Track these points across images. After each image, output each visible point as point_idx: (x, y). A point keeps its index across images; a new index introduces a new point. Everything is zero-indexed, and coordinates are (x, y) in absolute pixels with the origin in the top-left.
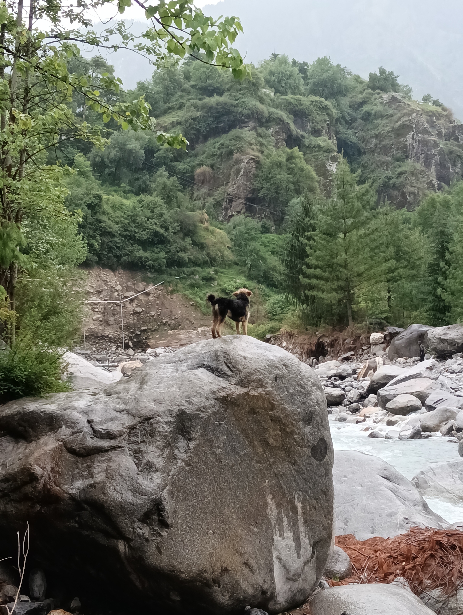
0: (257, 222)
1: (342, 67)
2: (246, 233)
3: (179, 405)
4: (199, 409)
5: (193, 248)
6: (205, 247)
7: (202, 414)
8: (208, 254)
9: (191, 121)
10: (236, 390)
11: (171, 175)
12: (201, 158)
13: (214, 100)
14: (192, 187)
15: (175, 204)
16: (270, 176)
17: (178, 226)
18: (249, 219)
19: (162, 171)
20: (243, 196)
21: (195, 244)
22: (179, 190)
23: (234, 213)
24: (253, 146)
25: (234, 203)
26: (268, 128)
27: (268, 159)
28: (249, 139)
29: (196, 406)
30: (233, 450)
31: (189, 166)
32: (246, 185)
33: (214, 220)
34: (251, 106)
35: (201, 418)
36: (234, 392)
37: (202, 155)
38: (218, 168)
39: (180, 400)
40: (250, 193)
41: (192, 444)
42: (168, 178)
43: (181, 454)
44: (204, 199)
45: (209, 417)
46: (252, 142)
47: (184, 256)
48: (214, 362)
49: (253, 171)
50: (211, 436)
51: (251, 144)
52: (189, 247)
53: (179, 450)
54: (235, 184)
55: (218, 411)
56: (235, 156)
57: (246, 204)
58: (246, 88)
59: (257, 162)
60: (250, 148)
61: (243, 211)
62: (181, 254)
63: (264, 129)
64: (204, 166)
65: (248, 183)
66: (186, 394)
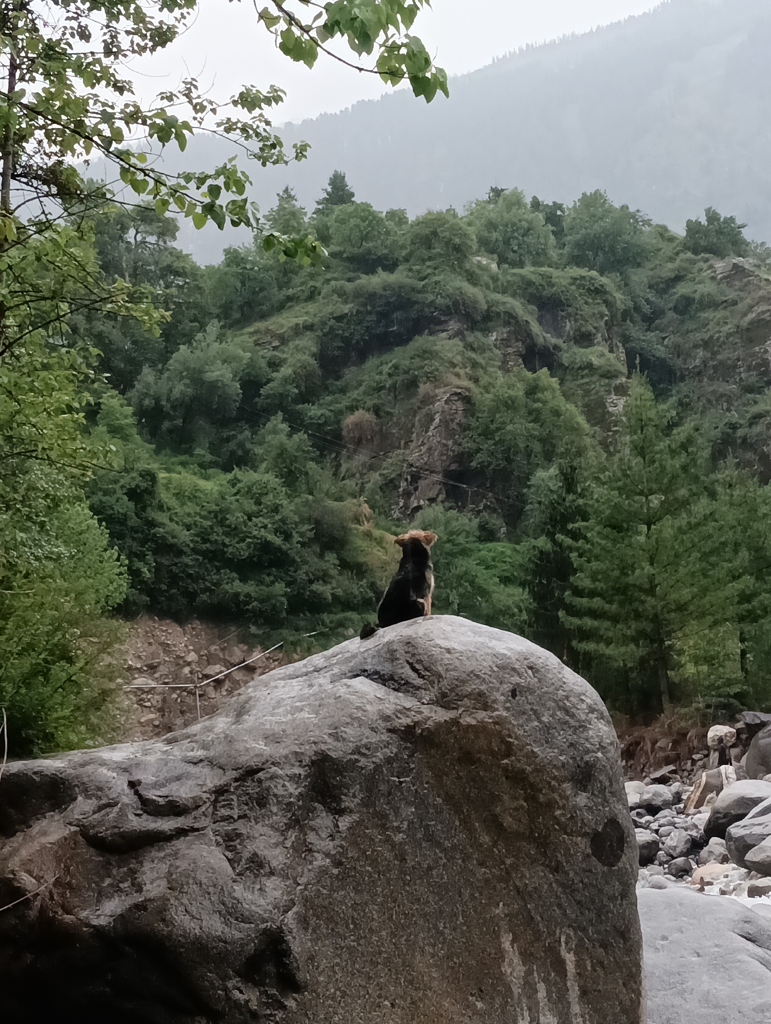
0: (470, 520)
1: (632, 209)
2: (449, 541)
3: (315, 743)
4: (357, 751)
5: (340, 574)
6: (366, 571)
7: (363, 762)
8: (372, 586)
9: (332, 322)
10: (433, 714)
11: (294, 430)
12: (354, 394)
13: (378, 280)
14: (338, 454)
15: (304, 487)
16: (493, 427)
17: (311, 530)
18: (454, 513)
19: (278, 422)
20: (439, 469)
21: (345, 565)
22: (312, 459)
23: (422, 502)
24: (457, 369)
25: (422, 483)
26: (486, 332)
27: (488, 392)
28: (450, 355)
29: (351, 744)
30: (430, 838)
31: (331, 411)
32: (445, 445)
33: (383, 516)
34: (451, 291)
35: (363, 769)
36: (429, 718)
37: (356, 388)
38: (389, 413)
39: (317, 733)
40: (455, 462)
41: (345, 822)
42: (290, 436)
43: (321, 841)
44: (362, 475)
45: (378, 767)
46: (455, 362)
47: (325, 590)
48: (386, 664)
49: (459, 417)
50: (382, 805)
51: (454, 365)
52: (334, 572)
53: (317, 834)
54: (423, 444)
55: (396, 755)
56: (423, 388)
57: (445, 484)
58: (440, 255)
59: (467, 400)
60: (452, 373)
61: (441, 497)
62: (318, 587)
63: (479, 334)
64: (361, 411)
65: (450, 443)
66: (329, 721)
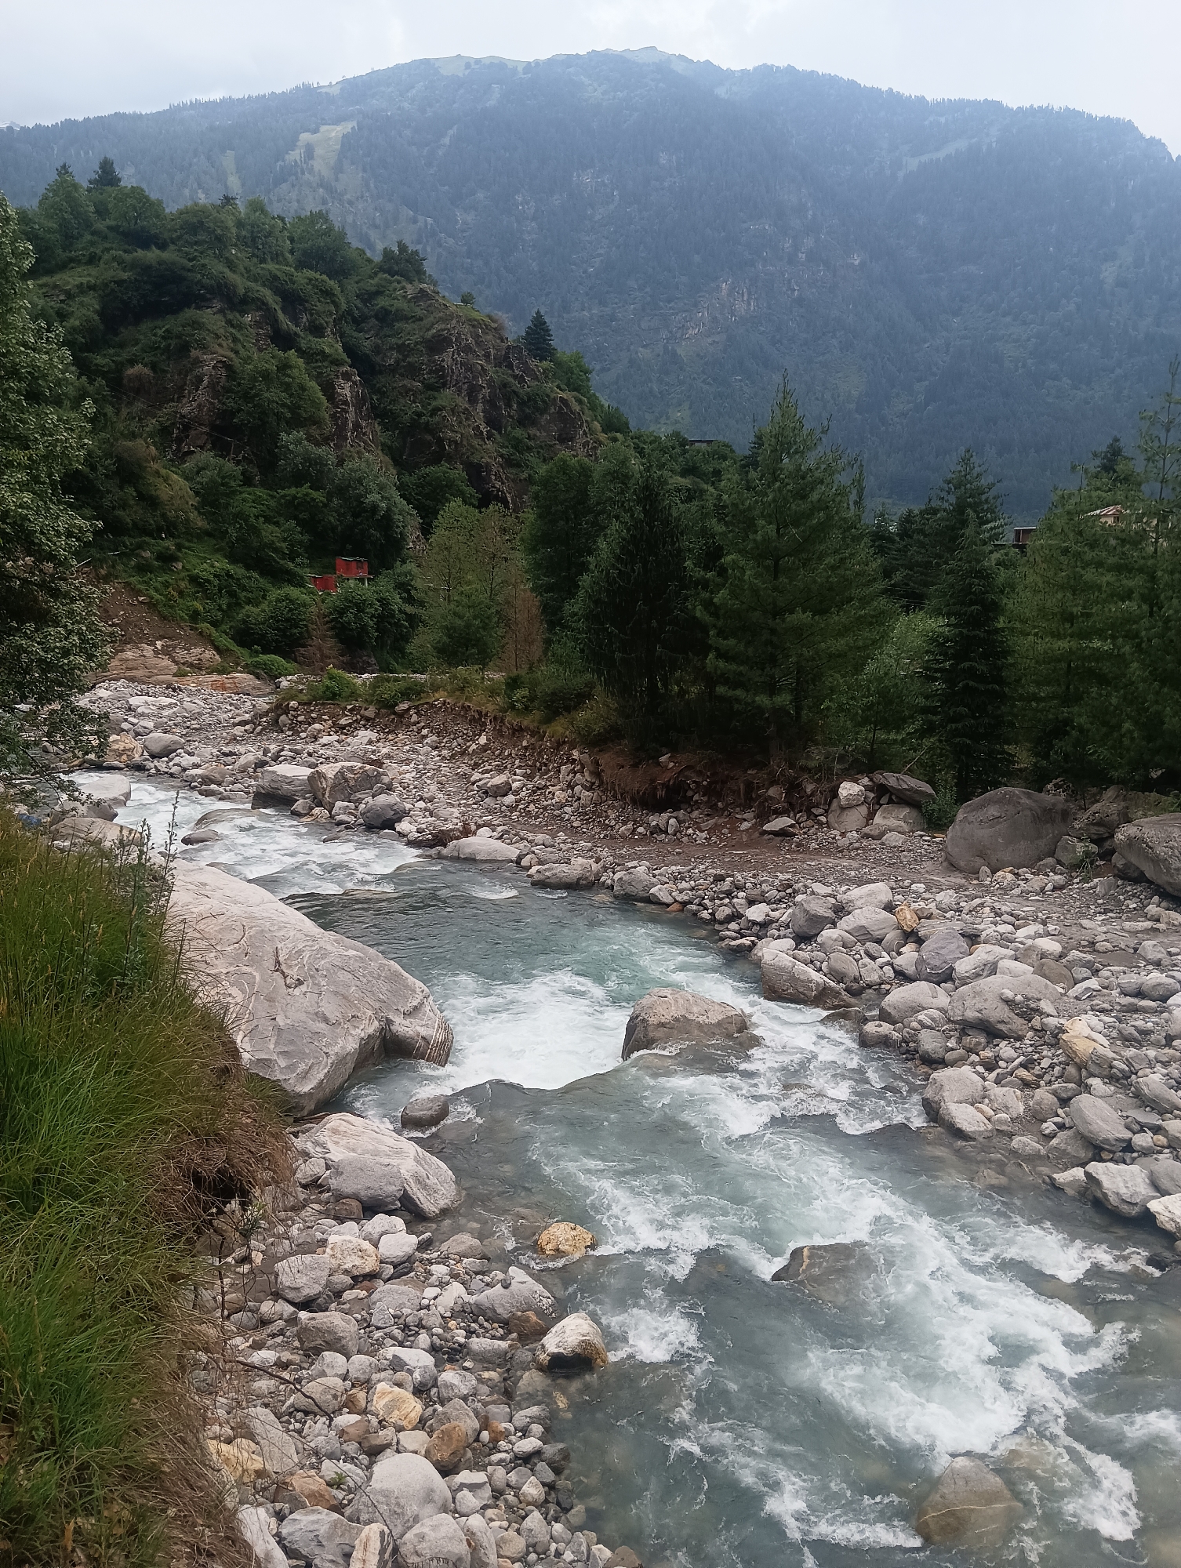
0: (235, 467)
2: (223, 485)
6: (158, 504)
8: (163, 515)
12: (132, 350)
13: (152, 255)
14: (119, 398)
16: (252, 393)
17: (113, 464)
18: (220, 460)
20: (206, 422)
21: (140, 496)
23: (193, 448)
24: (221, 341)
25: (192, 433)
26: (243, 313)
27: (246, 364)
28: (216, 328)
31: (113, 361)
32: (212, 403)
34: (215, 273)
37: (134, 345)
38: (164, 370)
40: (219, 418)
46: (220, 334)
47: (125, 516)
49: (223, 381)
51: (218, 337)
52: (132, 502)
54: (194, 400)
56: (194, 353)
57: (211, 436)
58: (206, 242)
59: (228, 367)
60: (218, 343)
61: (208, 446)
63: (237, 314)
64: (140, 365)
65: (216, 402)
